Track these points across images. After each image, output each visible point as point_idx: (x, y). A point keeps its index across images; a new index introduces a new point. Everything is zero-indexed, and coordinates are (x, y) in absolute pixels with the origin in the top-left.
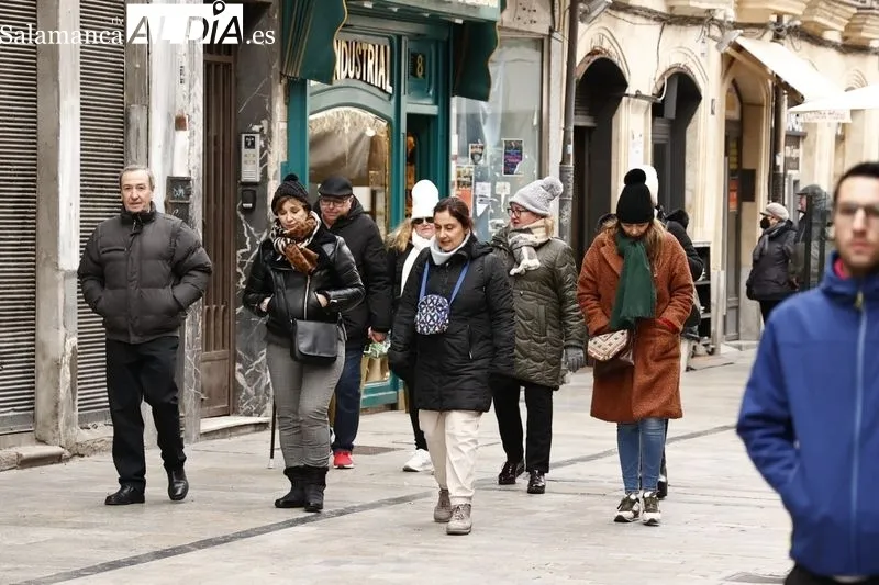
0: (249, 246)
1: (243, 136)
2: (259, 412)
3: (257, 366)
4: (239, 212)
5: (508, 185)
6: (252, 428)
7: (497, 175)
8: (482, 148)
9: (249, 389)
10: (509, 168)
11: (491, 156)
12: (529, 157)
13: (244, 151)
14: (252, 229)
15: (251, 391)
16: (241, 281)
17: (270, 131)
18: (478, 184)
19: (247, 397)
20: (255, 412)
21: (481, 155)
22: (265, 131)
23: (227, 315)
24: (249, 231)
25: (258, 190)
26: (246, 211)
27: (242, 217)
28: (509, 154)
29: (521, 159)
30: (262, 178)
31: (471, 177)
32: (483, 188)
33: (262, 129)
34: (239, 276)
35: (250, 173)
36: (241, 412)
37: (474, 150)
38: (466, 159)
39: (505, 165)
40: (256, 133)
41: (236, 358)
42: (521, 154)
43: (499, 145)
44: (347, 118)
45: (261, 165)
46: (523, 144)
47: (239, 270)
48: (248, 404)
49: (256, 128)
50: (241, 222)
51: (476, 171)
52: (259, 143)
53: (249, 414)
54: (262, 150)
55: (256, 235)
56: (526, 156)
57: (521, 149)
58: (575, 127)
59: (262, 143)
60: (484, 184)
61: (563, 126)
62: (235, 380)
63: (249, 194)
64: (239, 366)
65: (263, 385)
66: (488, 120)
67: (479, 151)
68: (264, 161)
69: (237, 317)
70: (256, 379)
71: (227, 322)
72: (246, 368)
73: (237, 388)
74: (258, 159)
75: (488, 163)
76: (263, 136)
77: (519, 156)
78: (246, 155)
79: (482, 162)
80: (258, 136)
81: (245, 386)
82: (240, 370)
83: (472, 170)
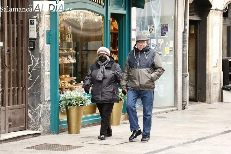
0: (33, 63)
1: (30, 20)
2: (37, 129)
3: (36, 111)
4: (29, 50)
5: (163, 40)
6: (32, 136)
7: (159, 36)
8: (153, 27)
9: (33, 119)
10: (163, 34)
11: (156, 30)
12: (171, 30)
13: (30, 26)
14: (34, 57)
15: (34, 120)
16: (30, 77)
17: (40, 18)
18: (151, 40)
19: (33, 123)
20: (36, 129)
21: (153, 29)
22: (38, 18)
23: (24, 91)
24: (33, 58)
25: (36, 41)
26: (31, 50)
27: (30, 52)
28: (163, 29)
29: (167, 31)
30: (37, 37)
31: (149, 37)
32: (153, 41)
33: (37, 17)
34: (29, 75)
35: (33, 34)
36: (30, 129)
37: (150, 28)
38: (147, 31)
39: (162, 33)
40: (35, 19)
41: (29, 108)
42: (167, 29)
43: (160, 26)
44: (81, 14)
45: (37, 31)
46: (168, 26)
47: (29, 73)
48: (33, 126)
49: (35, 17)
50: (30, 54)
51: (151, 35)
52: (36, 23)
53: (33, 130)
54: (37, 26)
55: (35, 59)
56: (169, 30)
57: (168, 27)
58: (190, 20)
59: (37, 23)
60: (154, 40)
61: (184, 19)
62: (28, 116)
63: (32, 43)
64: (29, 111)
65: (39, 118)
66: (155, 17)
67: (152, 28)
68: (38, 30)
69: (28, 91)
70: (36, 116)
71: (24, 93)
72: (32, 111)
73: (29, 119)
74: (35, 29)
75: (155, 32)
76: (37, 20)
77: (167, 30)
78: (31, 28)
79: (153, 32)
80: (35, 20)
81: (32, 118)
82: (30, 112)
83: (150, 35)
